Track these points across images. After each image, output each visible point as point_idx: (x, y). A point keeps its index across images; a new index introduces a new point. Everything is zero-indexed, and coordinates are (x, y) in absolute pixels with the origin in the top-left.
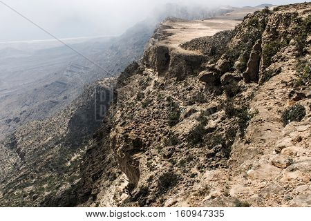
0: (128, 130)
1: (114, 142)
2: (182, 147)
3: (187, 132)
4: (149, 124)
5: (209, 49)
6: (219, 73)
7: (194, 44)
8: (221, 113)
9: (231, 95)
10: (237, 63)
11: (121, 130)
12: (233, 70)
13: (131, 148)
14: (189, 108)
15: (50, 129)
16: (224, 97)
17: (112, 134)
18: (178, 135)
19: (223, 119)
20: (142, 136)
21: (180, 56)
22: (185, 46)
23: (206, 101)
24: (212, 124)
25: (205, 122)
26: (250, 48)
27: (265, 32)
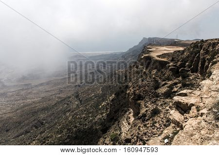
0: (135, 91)
1: (129, 95)
2: (161, 99)
3: (163, 92)
4: (145, 88)
5: (170, 58)
6: (178, 68)
7: (163, 56)
8: (179, 85)
9: (184, 78)
10: (187, 64)
11: (132, 90)
12: (185, 67)
13: (137, 98)
14: (164, 82)
15: (93, 91)
16: (180, 78)
17: (128, 92)
18: (159, 93)
19: (180, 88)
20: (142, 94)
21: (157, 61)
22: (159, 56)
23: (171, 80)
24: (175, 89)
25: (172, 89)
26: (194, 57)
27: (202, 50)
